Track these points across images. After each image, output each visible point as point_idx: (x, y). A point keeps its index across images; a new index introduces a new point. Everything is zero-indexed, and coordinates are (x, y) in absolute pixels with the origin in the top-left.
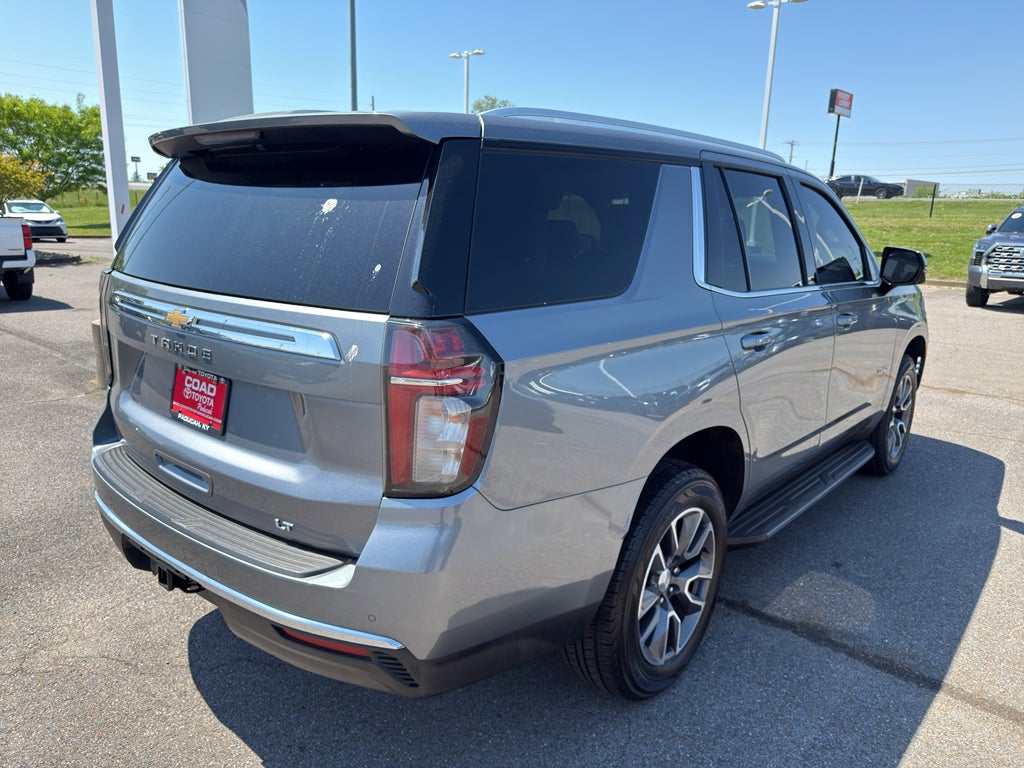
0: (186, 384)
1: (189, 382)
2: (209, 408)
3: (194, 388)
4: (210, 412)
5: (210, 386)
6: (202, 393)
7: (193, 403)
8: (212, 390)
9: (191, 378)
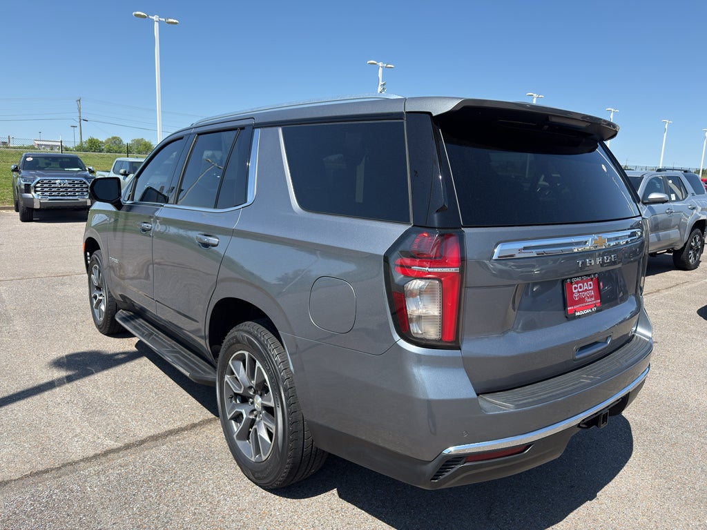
0: (574, 291)
1: (576, 288)
2: (592, 297)
3: (580, 290)
4: (593, 299)
5: (589, 283)
6: (586, 290)
7: (582, 300)
8: (591, 286)
9: (576, 286)
